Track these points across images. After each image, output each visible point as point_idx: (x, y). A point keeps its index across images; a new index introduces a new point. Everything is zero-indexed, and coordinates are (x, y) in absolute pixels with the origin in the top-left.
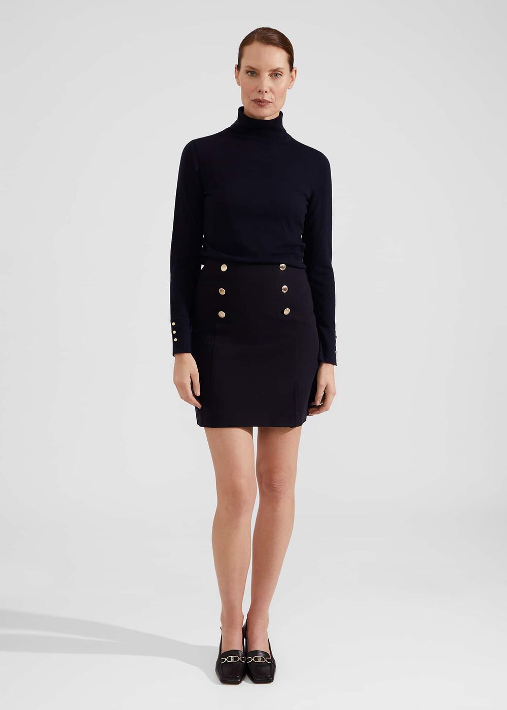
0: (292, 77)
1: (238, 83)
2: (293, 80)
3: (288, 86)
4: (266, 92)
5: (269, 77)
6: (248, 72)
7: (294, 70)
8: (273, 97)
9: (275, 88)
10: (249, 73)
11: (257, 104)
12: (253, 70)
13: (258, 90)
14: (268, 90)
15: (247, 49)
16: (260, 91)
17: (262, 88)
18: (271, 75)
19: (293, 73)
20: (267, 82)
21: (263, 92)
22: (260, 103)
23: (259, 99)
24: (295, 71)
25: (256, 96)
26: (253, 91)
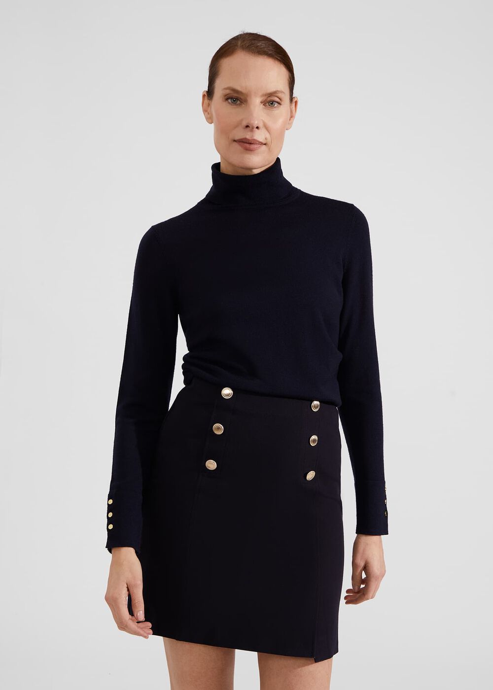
0: (291, 112)
1: (210, 120)
2: (292, 117)
3: (287, 125)
4: (257, 128)
5: (262, 105)
6: (227, 99)
7: (294, 100)
8: (268, 136)
9: (270, 124)
10: (230, 101)
11: (242, 146)
12: (235, 95)
13: (245, 123)
14: (261, 125)
15: (226, 64)
16: (247, 126)
17: (252, 122)
18: (264, 103)
19: (294, 104)
20: (257, 112)
21: (253, 128)
22: (247, 144)
23: (246, 139)
24: (296, 102)
25: (240, 134)
26: (236, 127)
